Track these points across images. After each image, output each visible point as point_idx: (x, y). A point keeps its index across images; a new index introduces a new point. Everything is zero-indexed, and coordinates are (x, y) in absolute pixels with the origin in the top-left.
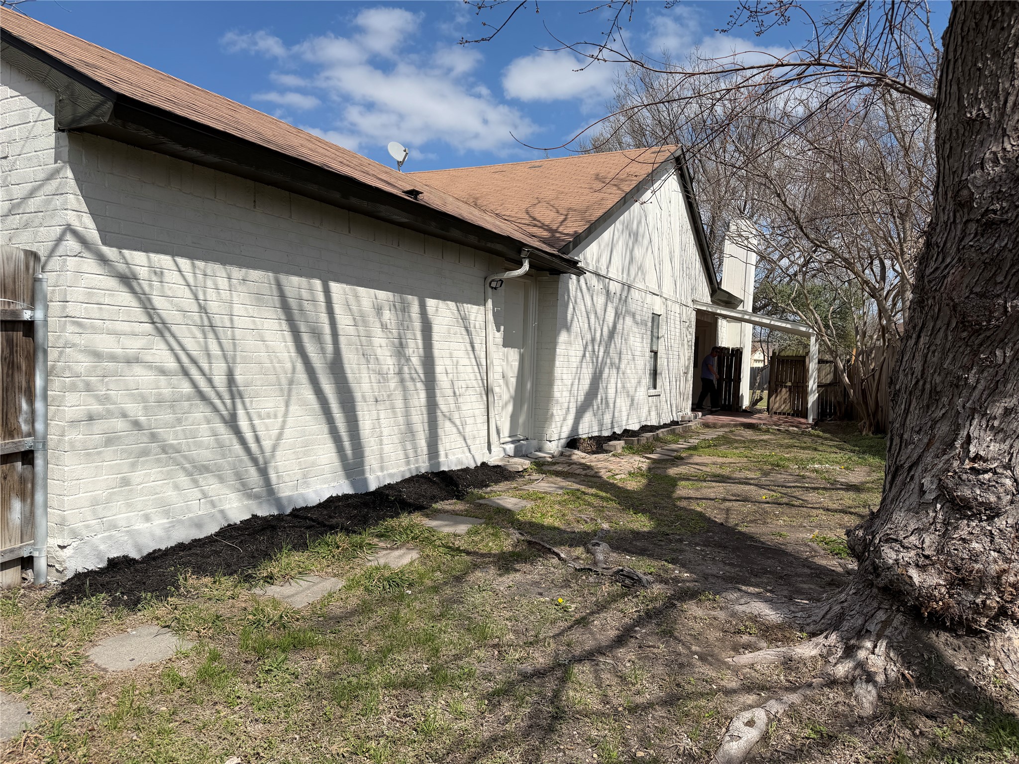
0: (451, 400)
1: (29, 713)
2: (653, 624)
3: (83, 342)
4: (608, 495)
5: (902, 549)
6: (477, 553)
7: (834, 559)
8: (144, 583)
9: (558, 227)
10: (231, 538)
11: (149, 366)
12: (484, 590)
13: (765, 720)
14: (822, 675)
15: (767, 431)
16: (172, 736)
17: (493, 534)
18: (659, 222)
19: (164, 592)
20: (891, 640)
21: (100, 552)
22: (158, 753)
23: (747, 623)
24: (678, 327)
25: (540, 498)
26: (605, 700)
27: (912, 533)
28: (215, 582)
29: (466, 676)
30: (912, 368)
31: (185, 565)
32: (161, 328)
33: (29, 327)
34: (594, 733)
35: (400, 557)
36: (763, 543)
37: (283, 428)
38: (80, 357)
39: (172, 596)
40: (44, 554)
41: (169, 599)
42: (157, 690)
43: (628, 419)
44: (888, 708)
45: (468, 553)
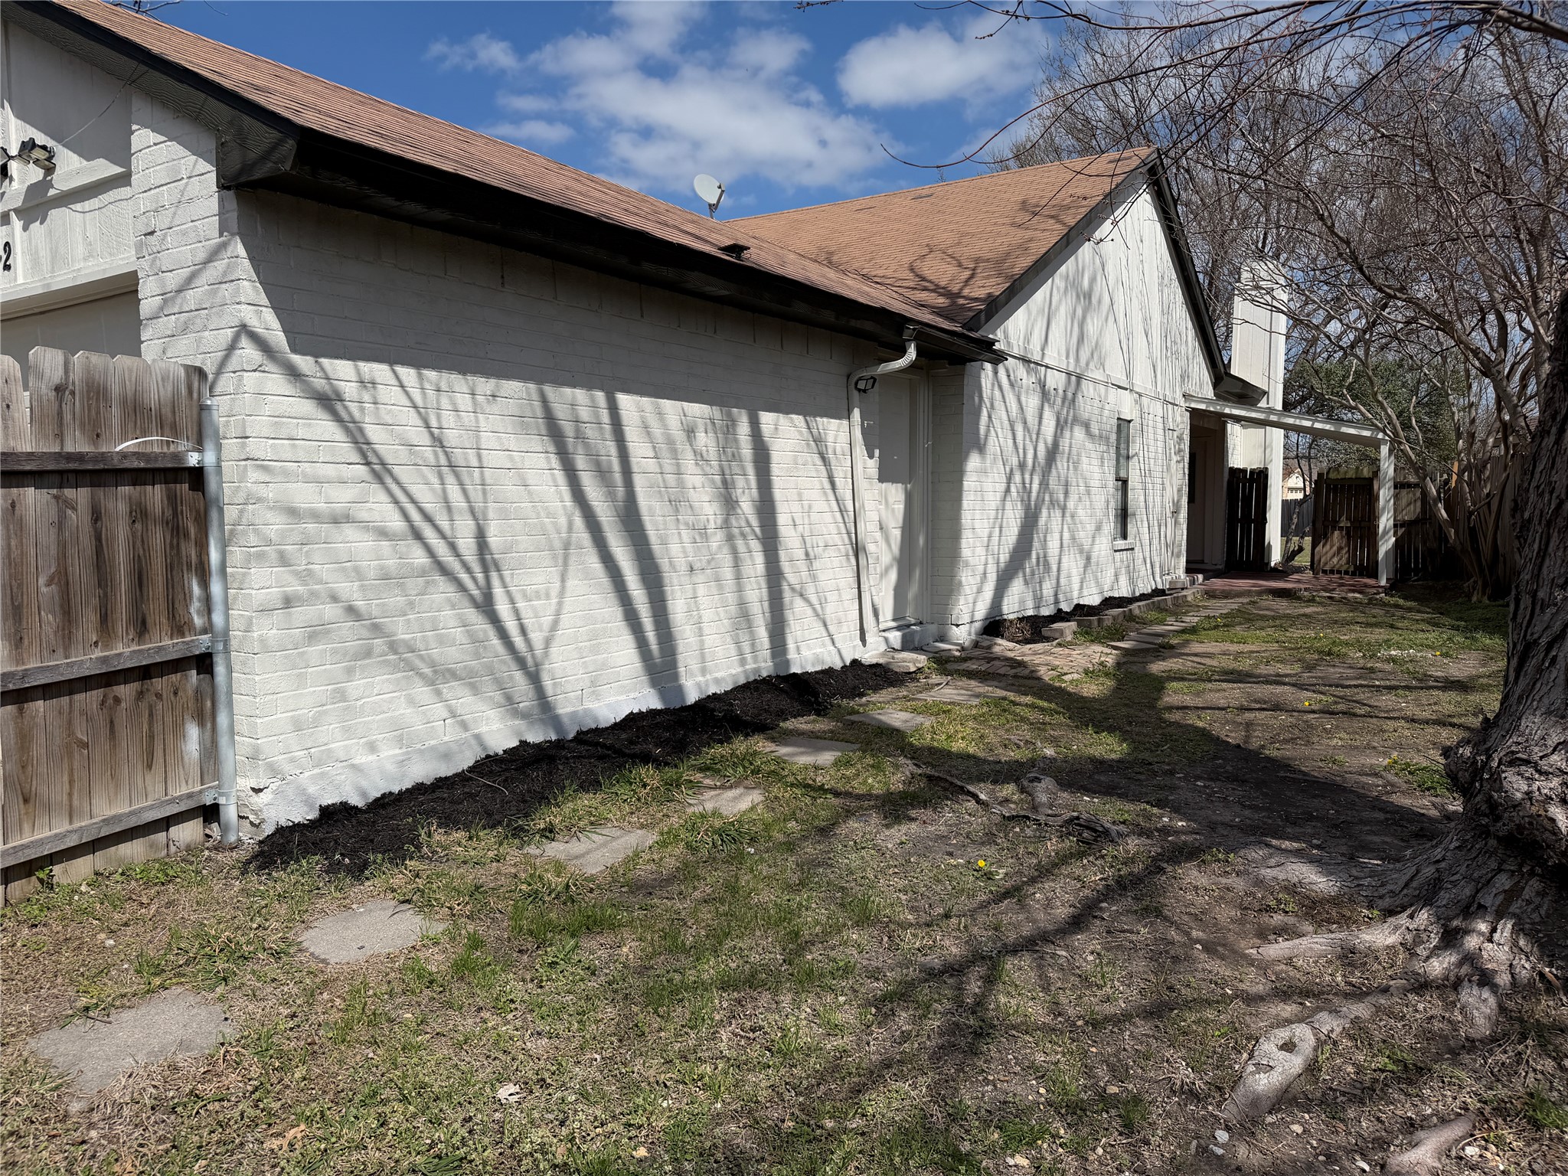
0: (802, 565)
1: (226, 1019)
2: (1129, 899)
3: (271, 495)
4: (1053, 706)
5: (1537, 776)
6: (851, 793)
7: (1424, 797)
8: (372, 841)
9: (961, 289)
10: (491, 774)
11: (365, 526)
12: (863, 848)
13: (1312, 1041)
14: (1405, 974)
15: (1312, 601)
16: (423, 1053)
17: (873, 766)
18: (1124, 272)
19: (400, 853)
20: (1520, 919)
21: (309, 796)
22: (405, 1076)
23: (1280, 896)
24: (1161, 438)
25: (944, 712)
26: (1056, 1010)
27: (1554, 750)
28: (471, 838)
29: (841, 972)
30: (1550, 483)
31: (428, 814)
32: (380, 471)
33: (197, 477)
34: (1040, 1058)
35: (735, 799)
36: (1305, 774)
37: (558, 613)
38: (270, 516)
39: (411, 859)
40: (233, 800)
41: (407, 862)
42: (398, 990)
43: (1081, 588)
44: (1517, 1026)
45: (837, 794)
